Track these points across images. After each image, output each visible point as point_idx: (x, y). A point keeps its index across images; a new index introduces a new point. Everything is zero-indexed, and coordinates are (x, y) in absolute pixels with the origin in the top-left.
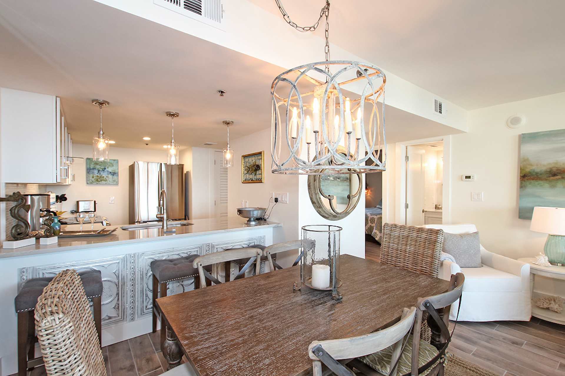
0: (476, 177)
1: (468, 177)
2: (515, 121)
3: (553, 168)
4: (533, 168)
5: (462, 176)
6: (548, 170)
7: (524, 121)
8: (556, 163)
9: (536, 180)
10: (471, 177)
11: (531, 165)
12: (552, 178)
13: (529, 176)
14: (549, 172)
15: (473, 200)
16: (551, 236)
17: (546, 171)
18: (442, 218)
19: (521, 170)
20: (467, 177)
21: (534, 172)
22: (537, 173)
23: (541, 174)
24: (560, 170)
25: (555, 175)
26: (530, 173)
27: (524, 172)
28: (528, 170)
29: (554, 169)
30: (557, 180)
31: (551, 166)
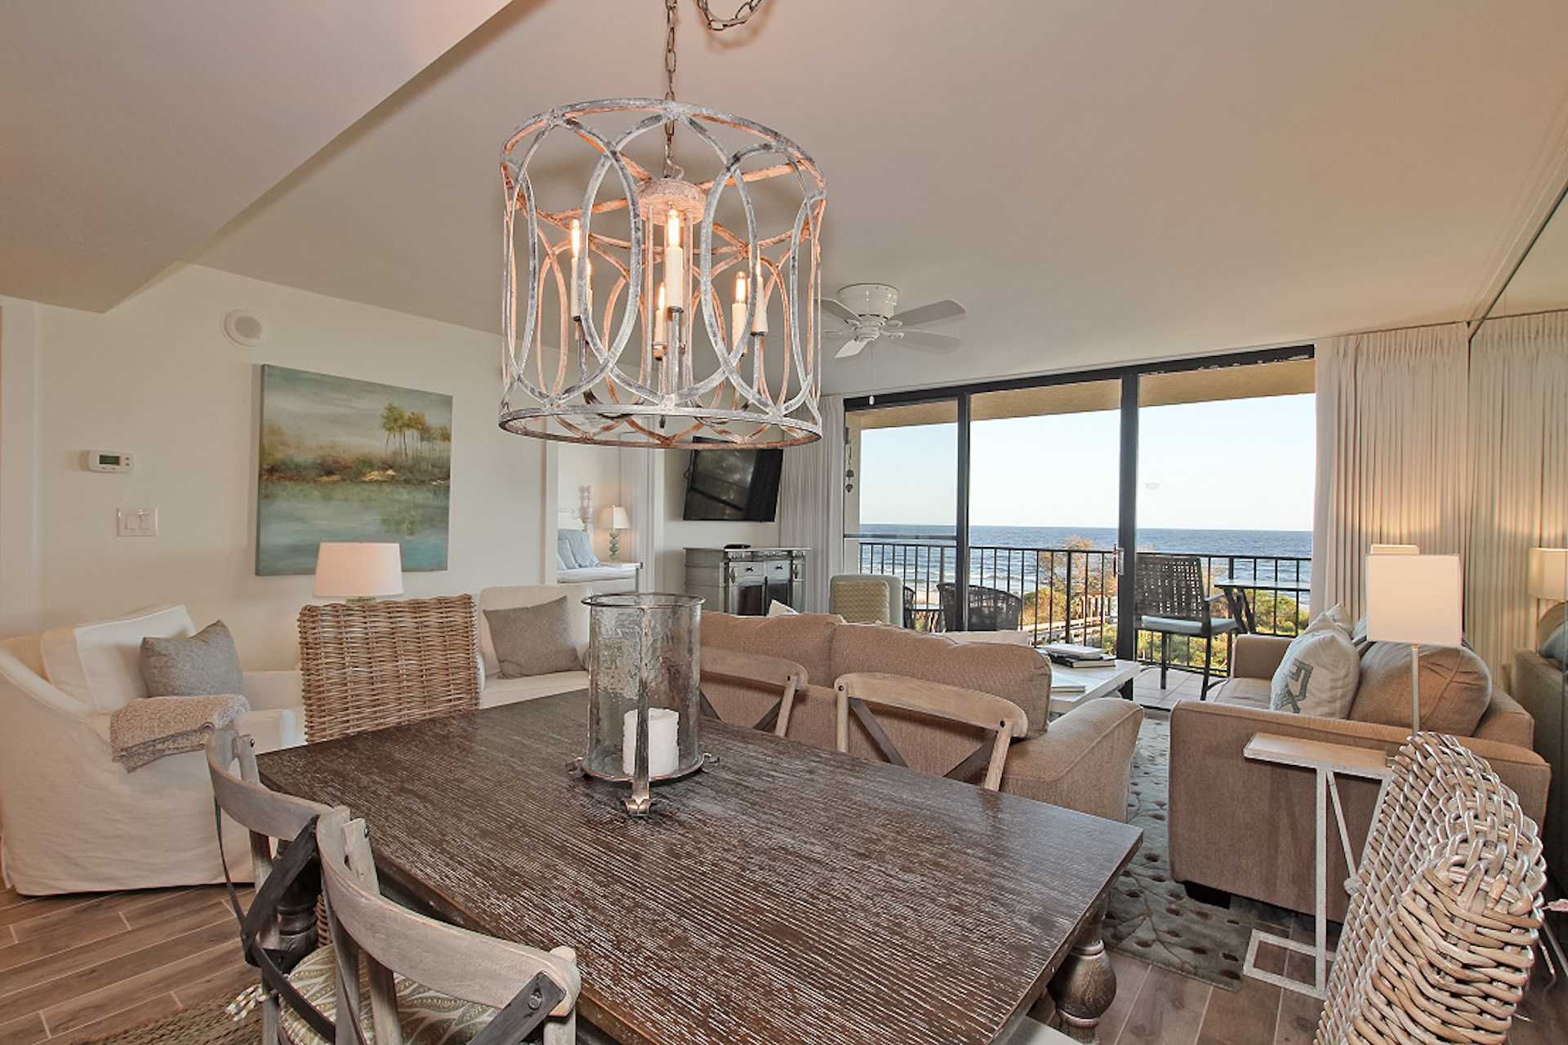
0: (136, 463)
1: (112, 461)
2: (247, 327)
3: (327, 456)
4: (291, 452)
5: (89, 454)
6: (319, 461)
7: (266, 336)
8: (333, 448)
9: (295, 481)
10: (123, 461)
11: (286, 445)
12: (325, 478)
13: (282, 471)
14: (320, 464)
15: (124, 530)
17: (314, 463)
19: (264, 453)
20: (104, 460)
21: (291, 460)
22: (298, 466)
23: (305, 469)
24: (338, 462)
25: (329, 473)
26: (284, 463)
27: (270, 461)
28: (279, 456)
29: (330, 461)
30: (335, 482)
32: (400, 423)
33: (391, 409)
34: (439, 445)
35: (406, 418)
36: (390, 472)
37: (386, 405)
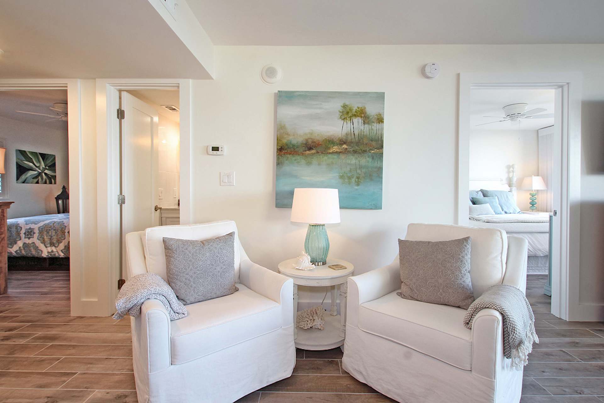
0: (225, 150)
1: (215, 149)
2: (270, 72)
3: (308, 139)
5: (208, 146)
6: (304, 142)
7: (280, 75)
8: (311, 134)
9: (293, 154)
10: (220, 149)
11: (288, 134)
12: (308, 152)
13: (286, 149)
14: (305, 144)
15: (222, 183)
16: (312, 227)
17: (302, 144)
18: (179, 218)
19: (278, 140)
20: (213, 149)
21: (291, 143)
22: (294, 146)
23: (297, 147)
24: (315, 142)
25: (310, 149)
26: (287, 144)
28: (285, 141)
29: (310, 141)
30: (313, 154)
31: (307, 138)
32: (350, 115)
33: (344, 106)
34: (376, 126)
35: (354, 111)
36: (345, 146)
37: (342, 104)
